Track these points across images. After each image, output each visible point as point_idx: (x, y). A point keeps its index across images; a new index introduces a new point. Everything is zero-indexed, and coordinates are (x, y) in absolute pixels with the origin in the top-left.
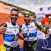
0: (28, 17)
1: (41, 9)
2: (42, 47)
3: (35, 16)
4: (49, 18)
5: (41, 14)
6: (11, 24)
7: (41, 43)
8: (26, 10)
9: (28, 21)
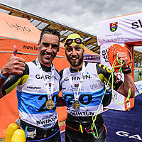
0: (77, 48)
1: (114, 27)
2: (117, 133)
3: (97, 46)
4: (136, 52)
5: (112, 41)
6: (40, 66)
7: (113, 120)
8: (70, 29)
9: (77, 60)
